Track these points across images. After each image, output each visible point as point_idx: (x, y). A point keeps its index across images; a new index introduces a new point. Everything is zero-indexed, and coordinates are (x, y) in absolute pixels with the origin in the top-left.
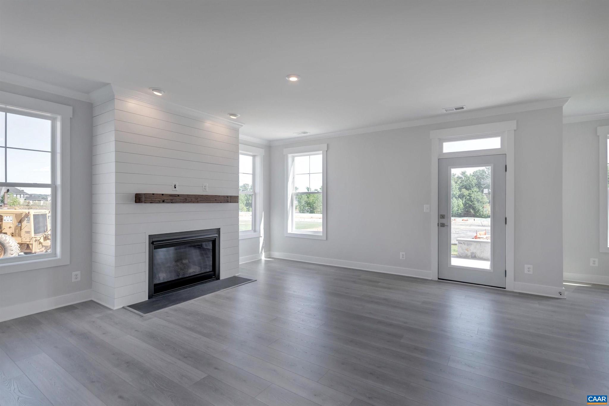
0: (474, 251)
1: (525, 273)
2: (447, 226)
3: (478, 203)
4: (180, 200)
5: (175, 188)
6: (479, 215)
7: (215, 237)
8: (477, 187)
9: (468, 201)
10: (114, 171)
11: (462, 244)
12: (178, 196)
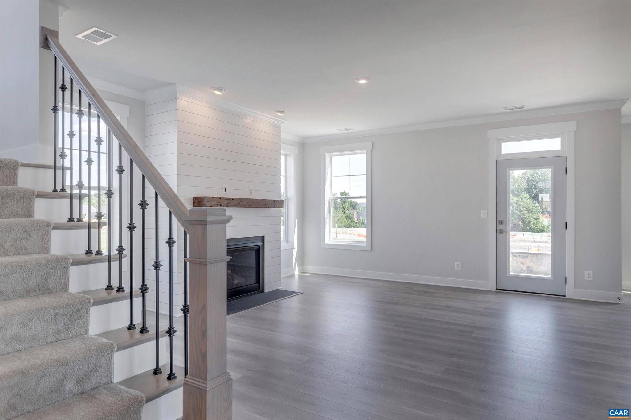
0: (530, 265)
1: (585, 279)
2: (506, 232)
3: (528, 212)
4: (234, 204)
5: (226, 191)
6: (530, 228)
7: (259, 246)
8: (527, 192)
9: (516, 211)
10: (176, 173)
11: (517, 257)
12: (233, 200)
